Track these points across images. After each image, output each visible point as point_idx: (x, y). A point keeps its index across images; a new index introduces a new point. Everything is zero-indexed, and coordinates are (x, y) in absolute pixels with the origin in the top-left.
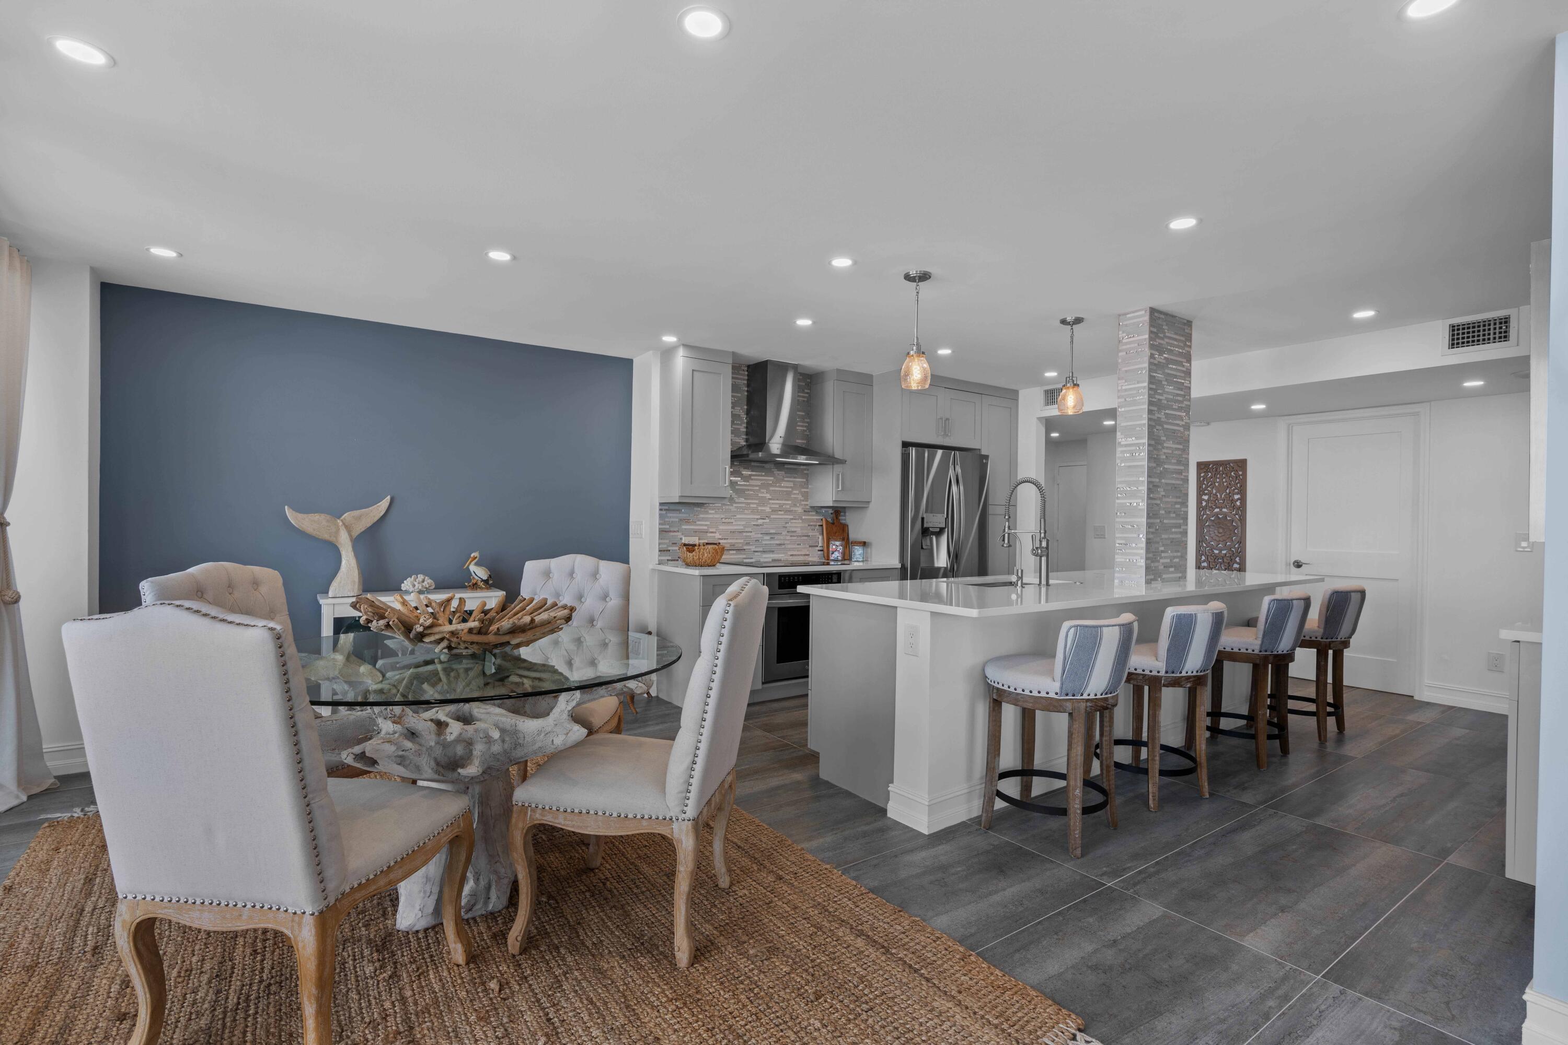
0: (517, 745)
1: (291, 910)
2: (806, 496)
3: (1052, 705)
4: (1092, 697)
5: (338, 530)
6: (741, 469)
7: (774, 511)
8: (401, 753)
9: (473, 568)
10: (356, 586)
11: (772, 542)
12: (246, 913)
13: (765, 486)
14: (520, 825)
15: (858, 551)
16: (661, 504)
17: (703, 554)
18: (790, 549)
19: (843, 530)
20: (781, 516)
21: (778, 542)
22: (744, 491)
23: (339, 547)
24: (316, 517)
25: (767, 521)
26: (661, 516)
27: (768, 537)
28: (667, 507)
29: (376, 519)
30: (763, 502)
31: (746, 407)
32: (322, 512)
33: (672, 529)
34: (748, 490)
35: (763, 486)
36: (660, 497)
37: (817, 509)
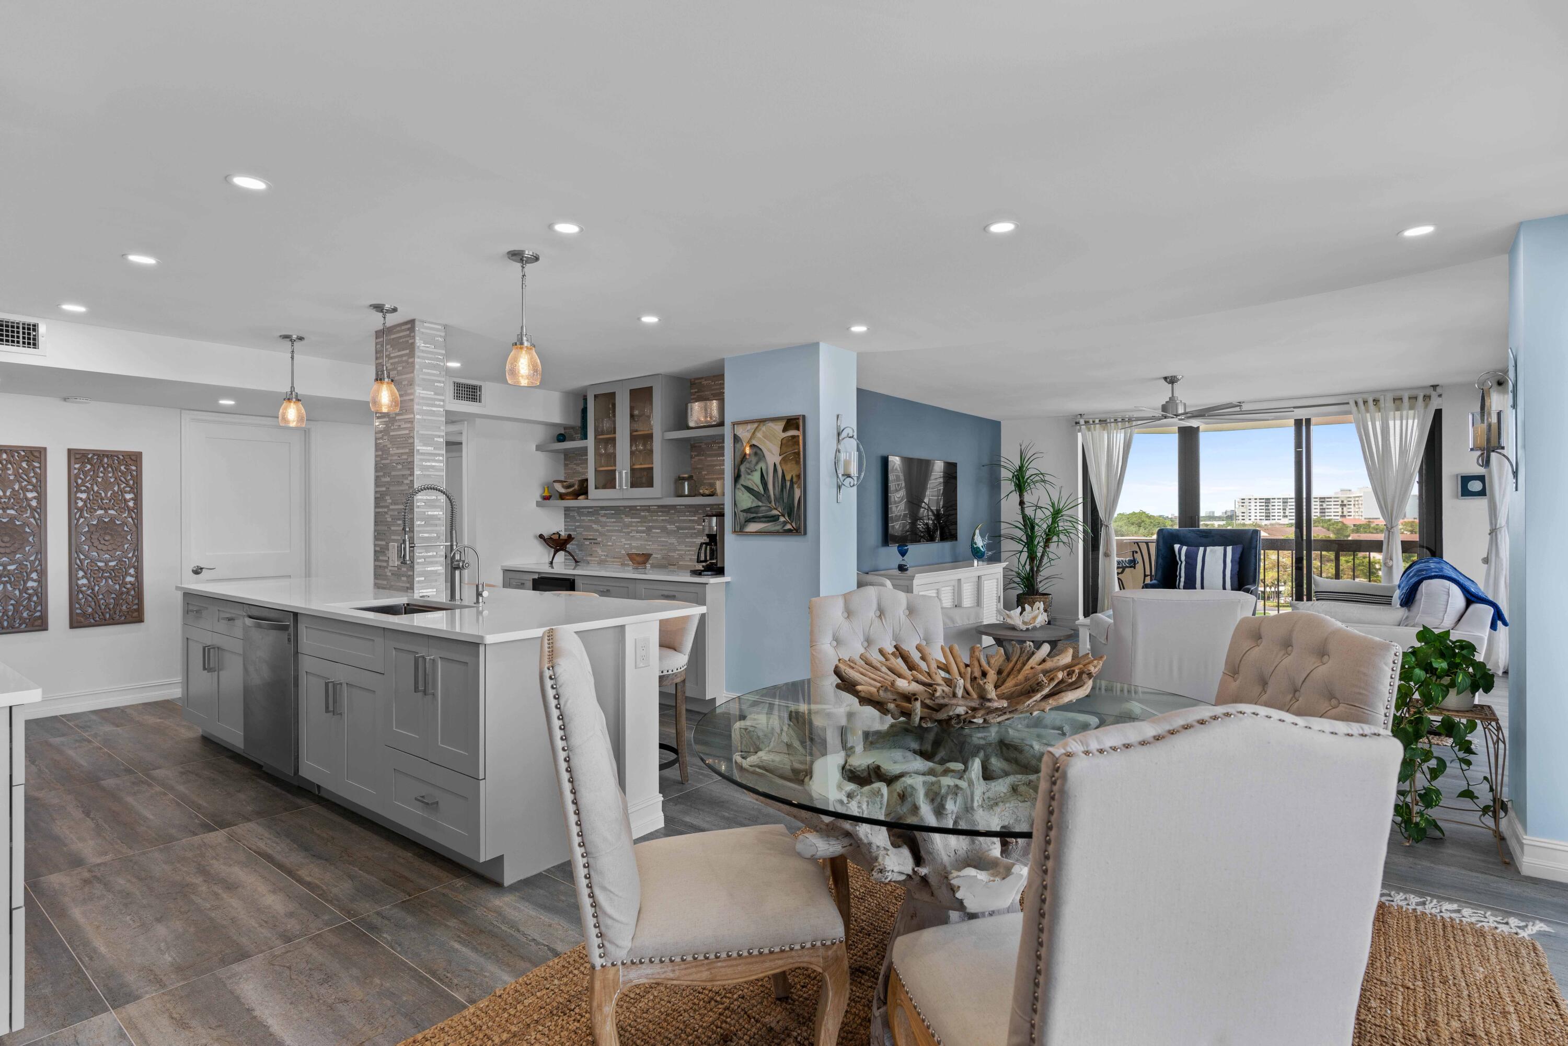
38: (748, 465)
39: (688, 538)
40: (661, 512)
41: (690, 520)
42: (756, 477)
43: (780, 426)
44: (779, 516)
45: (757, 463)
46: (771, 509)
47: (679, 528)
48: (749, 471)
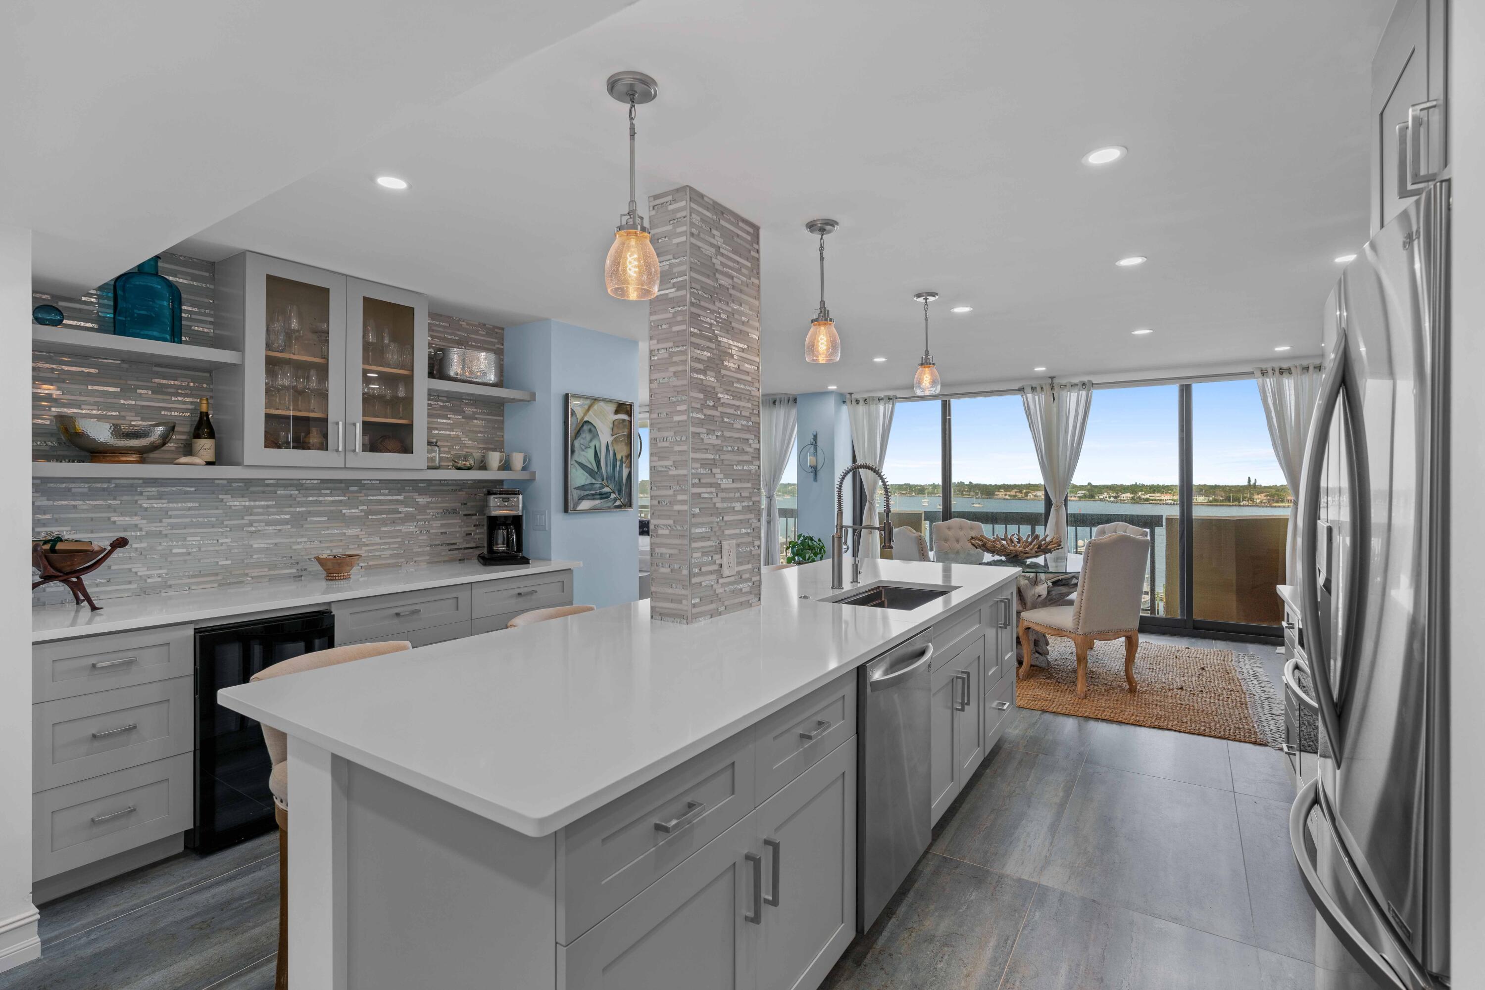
38: (582, 441)
39: (386, 525)
40: (327, 489)
41: (390, 501)
42: (590, 454)
43: (612, 408)
44: (610, 493)
45: (591, 441)
46: (603, 487)
47: (368, 513)
48: (583, 447)
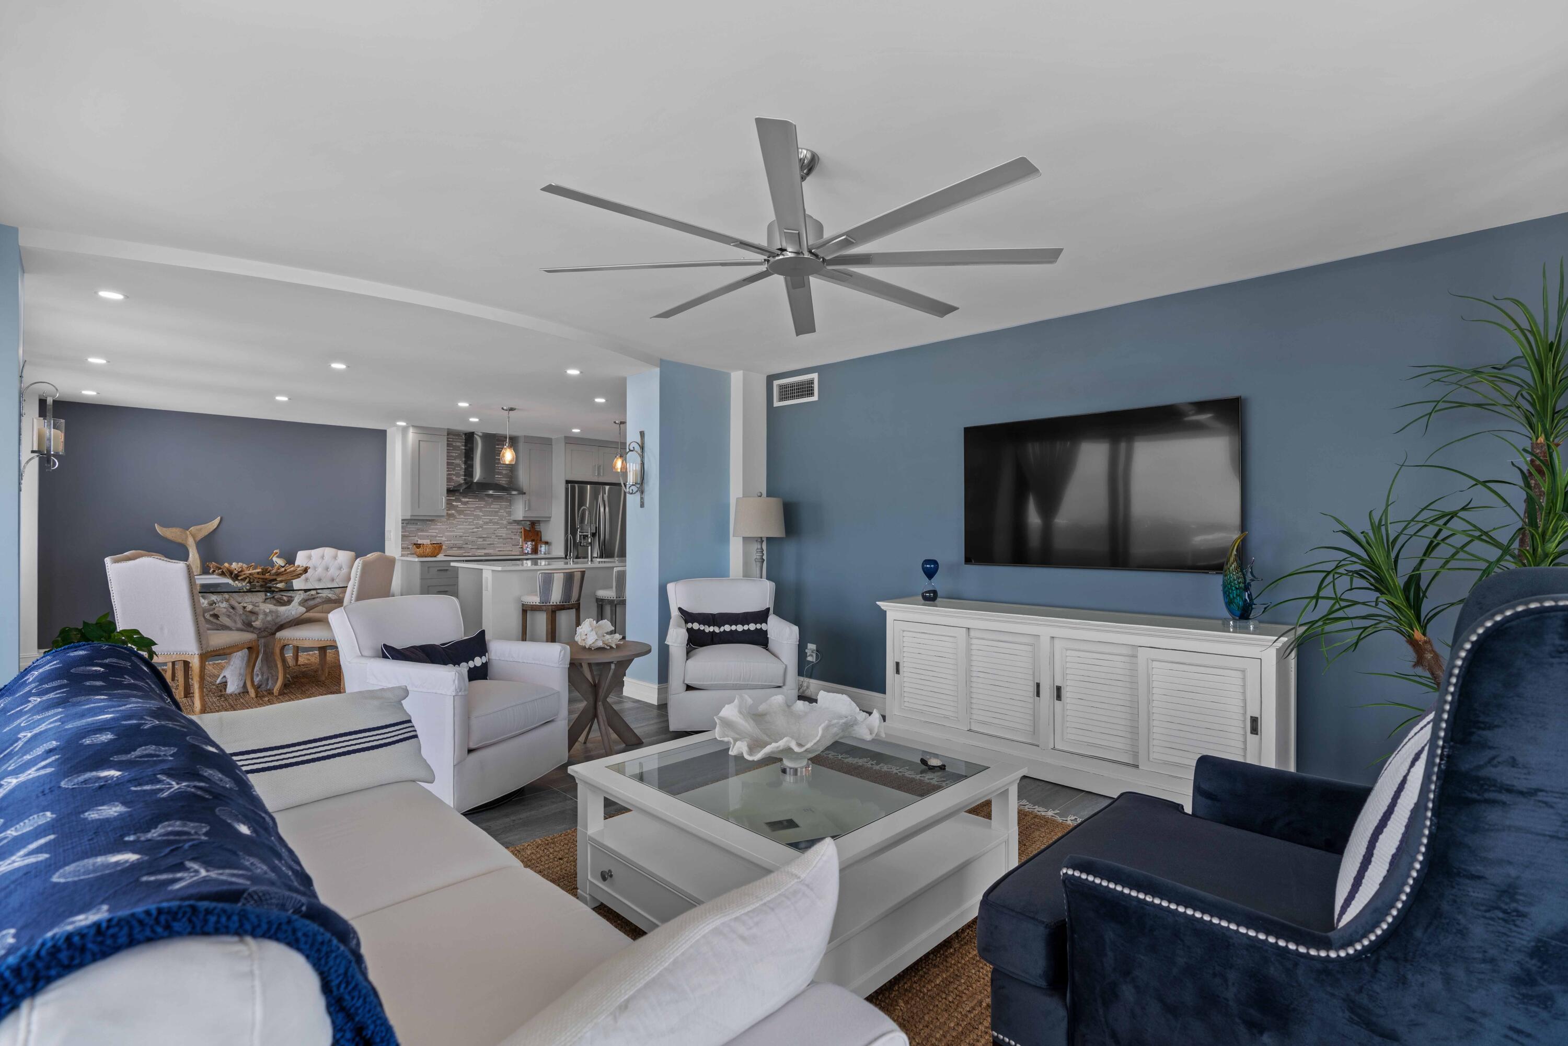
0: (277, 617)
1: (190, 654)
2: (510, 514)
3: (535, 608)
4: (555, 604)
5: (187, 537)
6: (461, 498)
7: (487, 523)
8: (228, 613)
9: (275, 559)
10: (199, 569)
11: (485, 543)
12: (174, 656)
13: (480, 508)
14: (279, 646)
15: (543, 548)
16: (402, 520)
17: (426, 550)
18: (498, 547)
19: (537, 535)
20: (491, 526)
21: (489, 543)
22: (463, 511)
23: (188, 547)
24: (174, 530)
25: (480, 529)
26: (403, 527)
27: (480, 540)
28: (406, 522)
29: (211, 530)
30: (478, 517)
31: (464, 459)
32: (177, 527)
33: (411, 535)
34: (466, 510)
35: (477, 508)
36: (402, 516)
37: (517, 522)
